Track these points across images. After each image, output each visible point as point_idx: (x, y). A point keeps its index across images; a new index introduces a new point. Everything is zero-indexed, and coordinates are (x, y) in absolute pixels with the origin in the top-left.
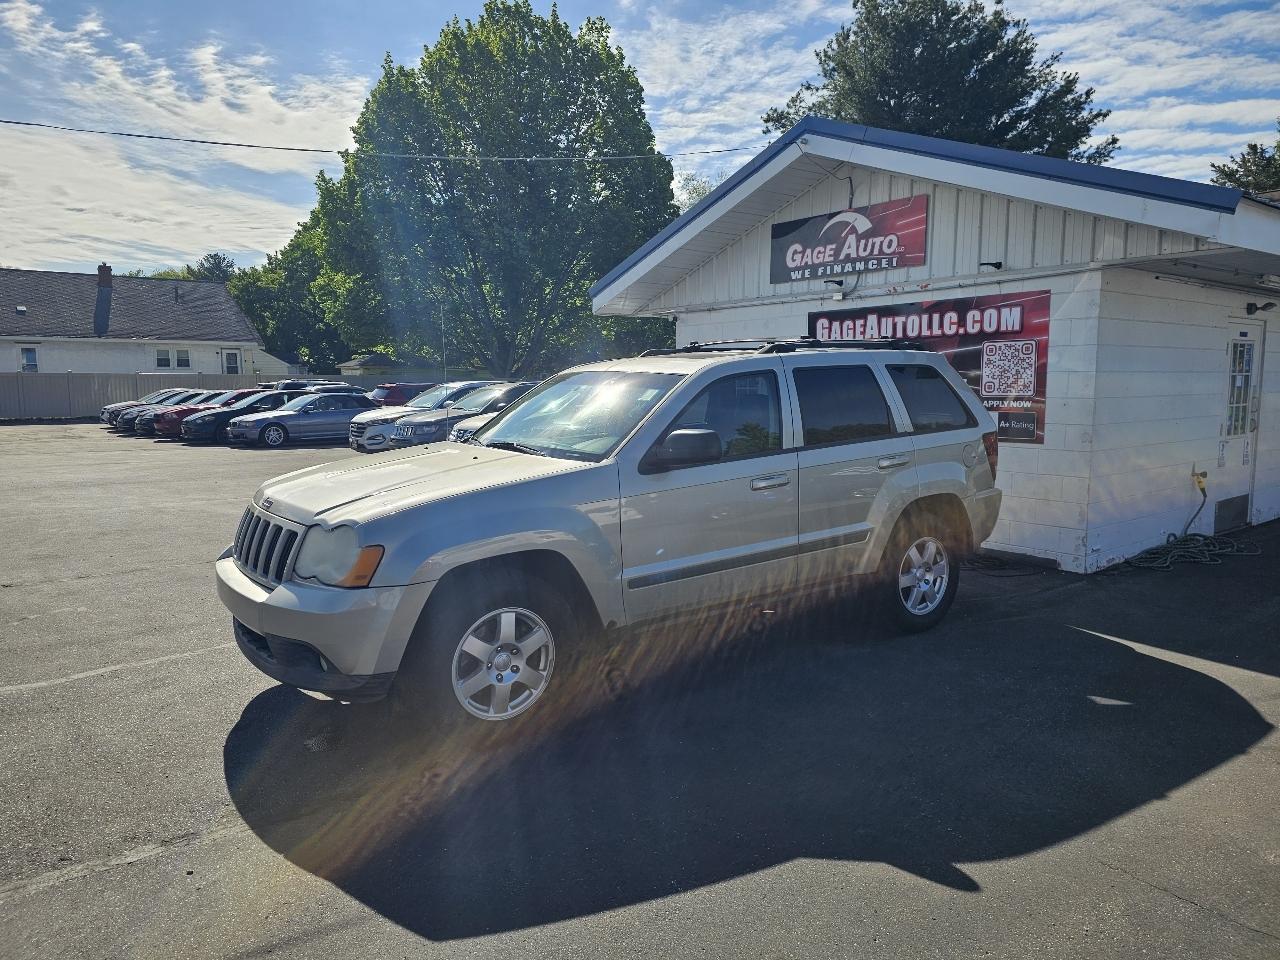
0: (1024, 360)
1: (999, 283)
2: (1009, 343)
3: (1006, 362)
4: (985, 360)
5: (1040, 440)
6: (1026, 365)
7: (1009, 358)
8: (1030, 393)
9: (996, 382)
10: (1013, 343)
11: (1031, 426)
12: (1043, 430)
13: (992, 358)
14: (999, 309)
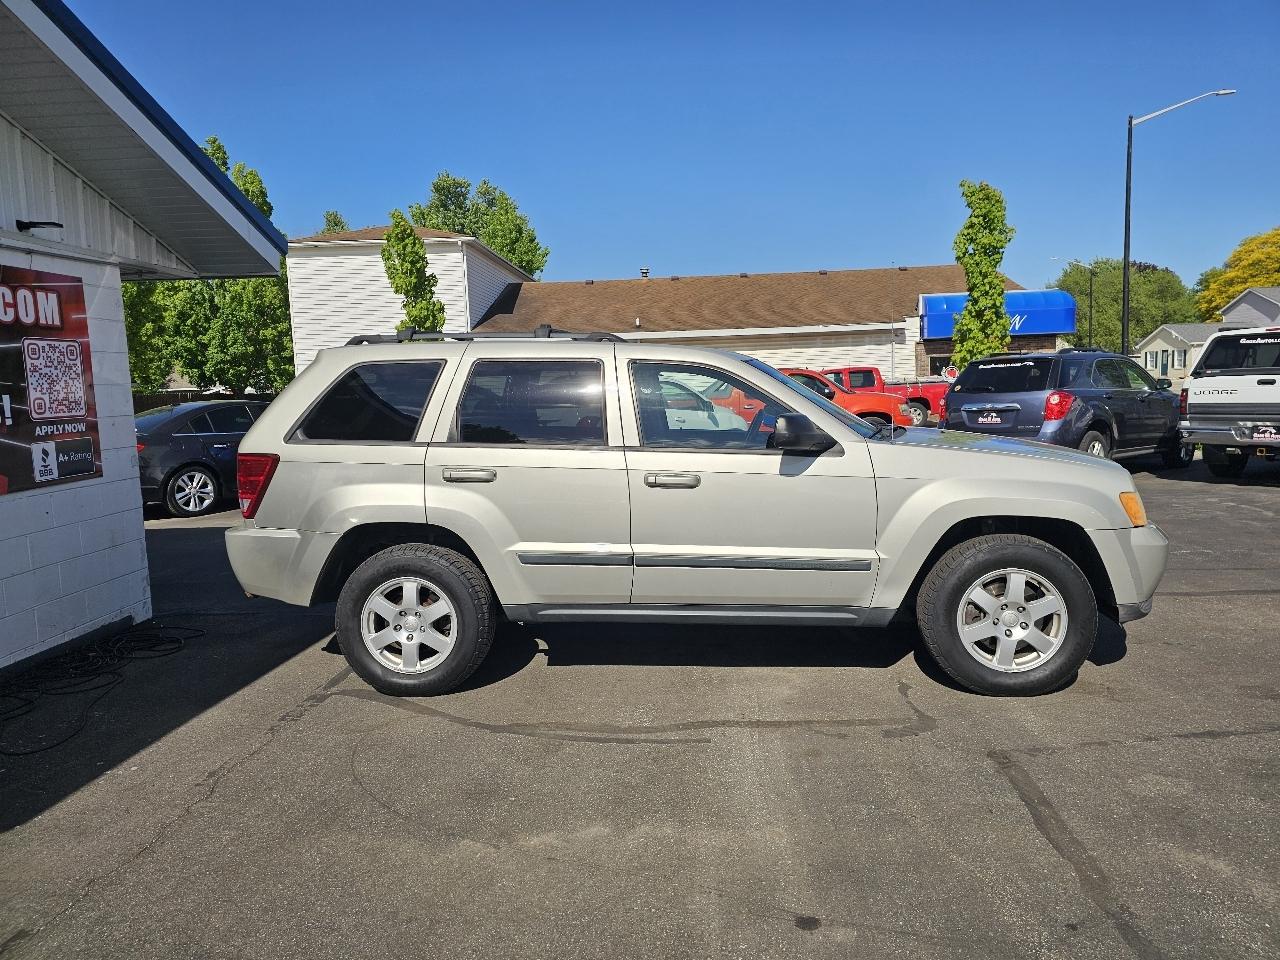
0: (70, 368)
1: (29, 252)
2: (52, 343)
3: (52, 369)
4: (29, 366)
5: (99, 473)
6: (73, 376)
7: (56, 363)
8: (83, 412)
9: (46, 398)
10: (57, 344)
11: (89, 456)
12: (100, 461)
13: (36, 362)
14: (33, 290)
